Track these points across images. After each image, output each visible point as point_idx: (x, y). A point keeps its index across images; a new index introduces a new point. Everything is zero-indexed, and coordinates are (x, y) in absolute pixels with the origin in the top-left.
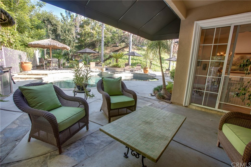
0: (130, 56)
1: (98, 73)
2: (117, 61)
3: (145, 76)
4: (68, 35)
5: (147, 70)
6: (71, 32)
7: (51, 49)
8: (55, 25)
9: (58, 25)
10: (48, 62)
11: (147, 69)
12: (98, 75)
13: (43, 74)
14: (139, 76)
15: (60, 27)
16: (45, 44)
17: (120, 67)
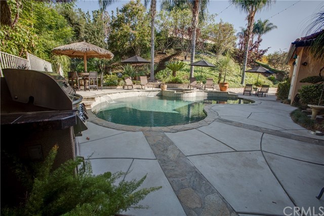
0: (193, 67)
1: (157, 93)
2: (174, 74)
3: (224, 95)
4: (98, 38)
5: (226, 87)
6: (101, 34)
7: (85, 58)
8: (77, 24)
9: (81, 24)
10: (83, 79)
11: (226, 85)
12: (157, 95)
13: (88, 98)
14: (214, 95)
15: (84, 27)
16: (81, 50)
17: (180, 83)
